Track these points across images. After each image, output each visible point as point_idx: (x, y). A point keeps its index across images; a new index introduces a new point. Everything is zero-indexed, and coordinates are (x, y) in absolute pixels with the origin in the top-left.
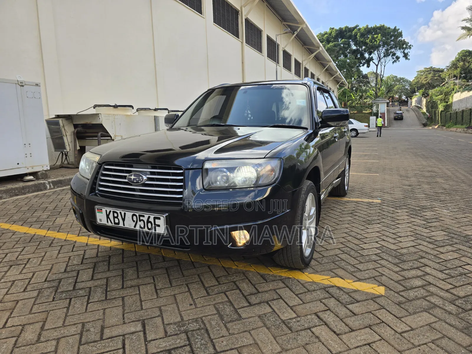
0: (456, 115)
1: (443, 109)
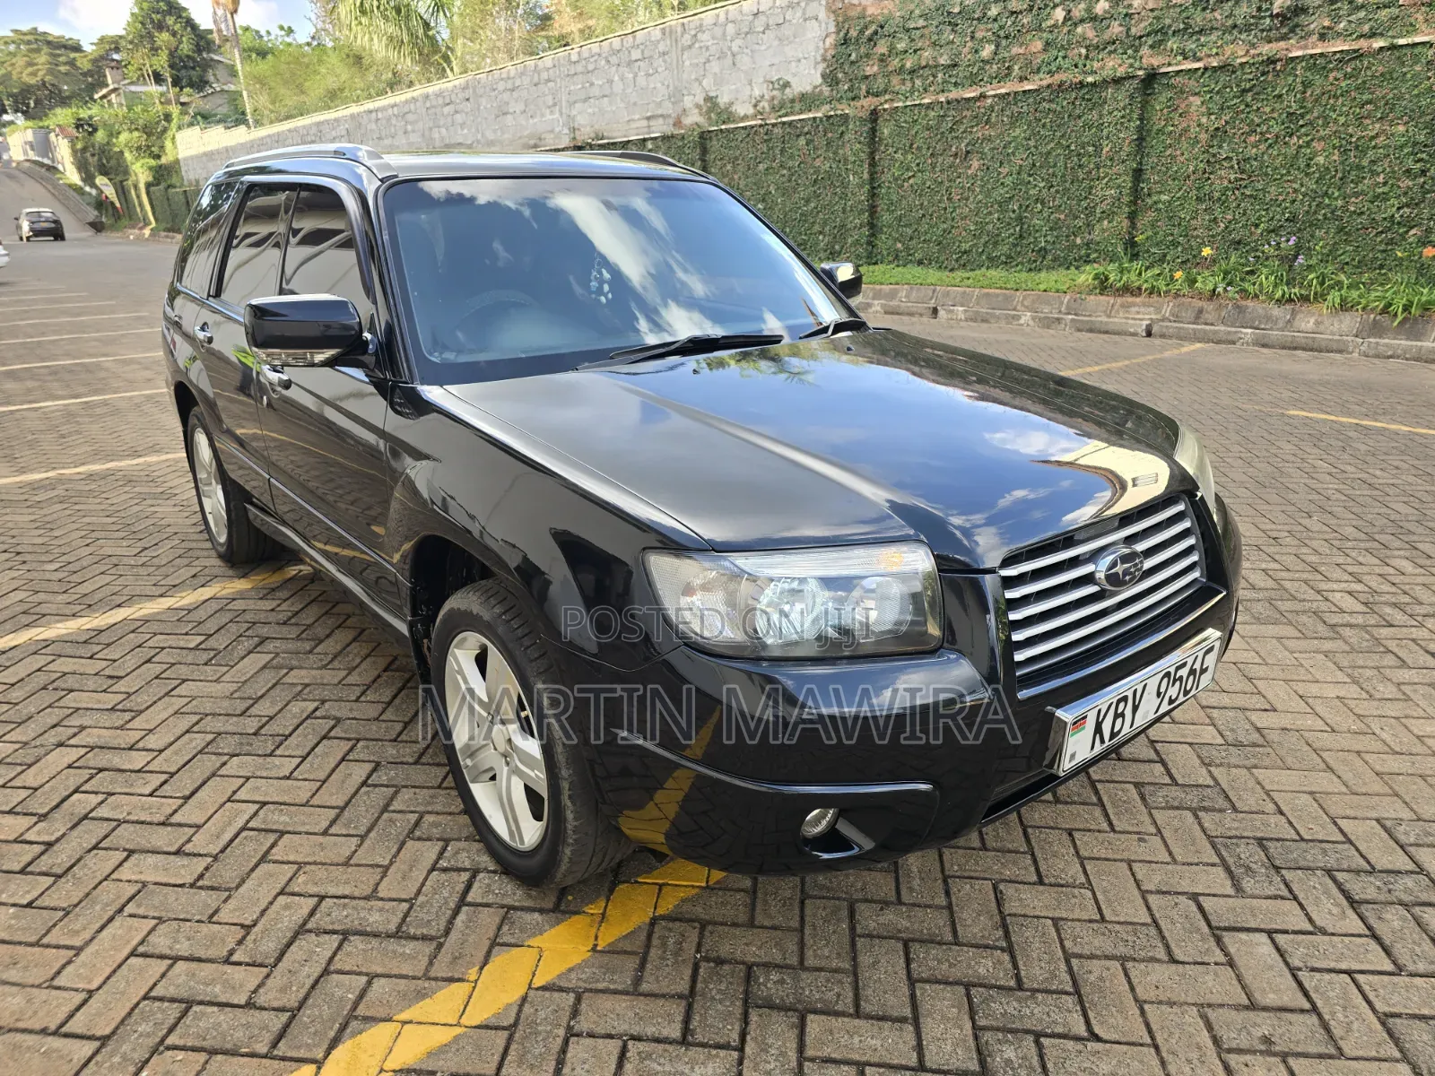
1: (150, 179)
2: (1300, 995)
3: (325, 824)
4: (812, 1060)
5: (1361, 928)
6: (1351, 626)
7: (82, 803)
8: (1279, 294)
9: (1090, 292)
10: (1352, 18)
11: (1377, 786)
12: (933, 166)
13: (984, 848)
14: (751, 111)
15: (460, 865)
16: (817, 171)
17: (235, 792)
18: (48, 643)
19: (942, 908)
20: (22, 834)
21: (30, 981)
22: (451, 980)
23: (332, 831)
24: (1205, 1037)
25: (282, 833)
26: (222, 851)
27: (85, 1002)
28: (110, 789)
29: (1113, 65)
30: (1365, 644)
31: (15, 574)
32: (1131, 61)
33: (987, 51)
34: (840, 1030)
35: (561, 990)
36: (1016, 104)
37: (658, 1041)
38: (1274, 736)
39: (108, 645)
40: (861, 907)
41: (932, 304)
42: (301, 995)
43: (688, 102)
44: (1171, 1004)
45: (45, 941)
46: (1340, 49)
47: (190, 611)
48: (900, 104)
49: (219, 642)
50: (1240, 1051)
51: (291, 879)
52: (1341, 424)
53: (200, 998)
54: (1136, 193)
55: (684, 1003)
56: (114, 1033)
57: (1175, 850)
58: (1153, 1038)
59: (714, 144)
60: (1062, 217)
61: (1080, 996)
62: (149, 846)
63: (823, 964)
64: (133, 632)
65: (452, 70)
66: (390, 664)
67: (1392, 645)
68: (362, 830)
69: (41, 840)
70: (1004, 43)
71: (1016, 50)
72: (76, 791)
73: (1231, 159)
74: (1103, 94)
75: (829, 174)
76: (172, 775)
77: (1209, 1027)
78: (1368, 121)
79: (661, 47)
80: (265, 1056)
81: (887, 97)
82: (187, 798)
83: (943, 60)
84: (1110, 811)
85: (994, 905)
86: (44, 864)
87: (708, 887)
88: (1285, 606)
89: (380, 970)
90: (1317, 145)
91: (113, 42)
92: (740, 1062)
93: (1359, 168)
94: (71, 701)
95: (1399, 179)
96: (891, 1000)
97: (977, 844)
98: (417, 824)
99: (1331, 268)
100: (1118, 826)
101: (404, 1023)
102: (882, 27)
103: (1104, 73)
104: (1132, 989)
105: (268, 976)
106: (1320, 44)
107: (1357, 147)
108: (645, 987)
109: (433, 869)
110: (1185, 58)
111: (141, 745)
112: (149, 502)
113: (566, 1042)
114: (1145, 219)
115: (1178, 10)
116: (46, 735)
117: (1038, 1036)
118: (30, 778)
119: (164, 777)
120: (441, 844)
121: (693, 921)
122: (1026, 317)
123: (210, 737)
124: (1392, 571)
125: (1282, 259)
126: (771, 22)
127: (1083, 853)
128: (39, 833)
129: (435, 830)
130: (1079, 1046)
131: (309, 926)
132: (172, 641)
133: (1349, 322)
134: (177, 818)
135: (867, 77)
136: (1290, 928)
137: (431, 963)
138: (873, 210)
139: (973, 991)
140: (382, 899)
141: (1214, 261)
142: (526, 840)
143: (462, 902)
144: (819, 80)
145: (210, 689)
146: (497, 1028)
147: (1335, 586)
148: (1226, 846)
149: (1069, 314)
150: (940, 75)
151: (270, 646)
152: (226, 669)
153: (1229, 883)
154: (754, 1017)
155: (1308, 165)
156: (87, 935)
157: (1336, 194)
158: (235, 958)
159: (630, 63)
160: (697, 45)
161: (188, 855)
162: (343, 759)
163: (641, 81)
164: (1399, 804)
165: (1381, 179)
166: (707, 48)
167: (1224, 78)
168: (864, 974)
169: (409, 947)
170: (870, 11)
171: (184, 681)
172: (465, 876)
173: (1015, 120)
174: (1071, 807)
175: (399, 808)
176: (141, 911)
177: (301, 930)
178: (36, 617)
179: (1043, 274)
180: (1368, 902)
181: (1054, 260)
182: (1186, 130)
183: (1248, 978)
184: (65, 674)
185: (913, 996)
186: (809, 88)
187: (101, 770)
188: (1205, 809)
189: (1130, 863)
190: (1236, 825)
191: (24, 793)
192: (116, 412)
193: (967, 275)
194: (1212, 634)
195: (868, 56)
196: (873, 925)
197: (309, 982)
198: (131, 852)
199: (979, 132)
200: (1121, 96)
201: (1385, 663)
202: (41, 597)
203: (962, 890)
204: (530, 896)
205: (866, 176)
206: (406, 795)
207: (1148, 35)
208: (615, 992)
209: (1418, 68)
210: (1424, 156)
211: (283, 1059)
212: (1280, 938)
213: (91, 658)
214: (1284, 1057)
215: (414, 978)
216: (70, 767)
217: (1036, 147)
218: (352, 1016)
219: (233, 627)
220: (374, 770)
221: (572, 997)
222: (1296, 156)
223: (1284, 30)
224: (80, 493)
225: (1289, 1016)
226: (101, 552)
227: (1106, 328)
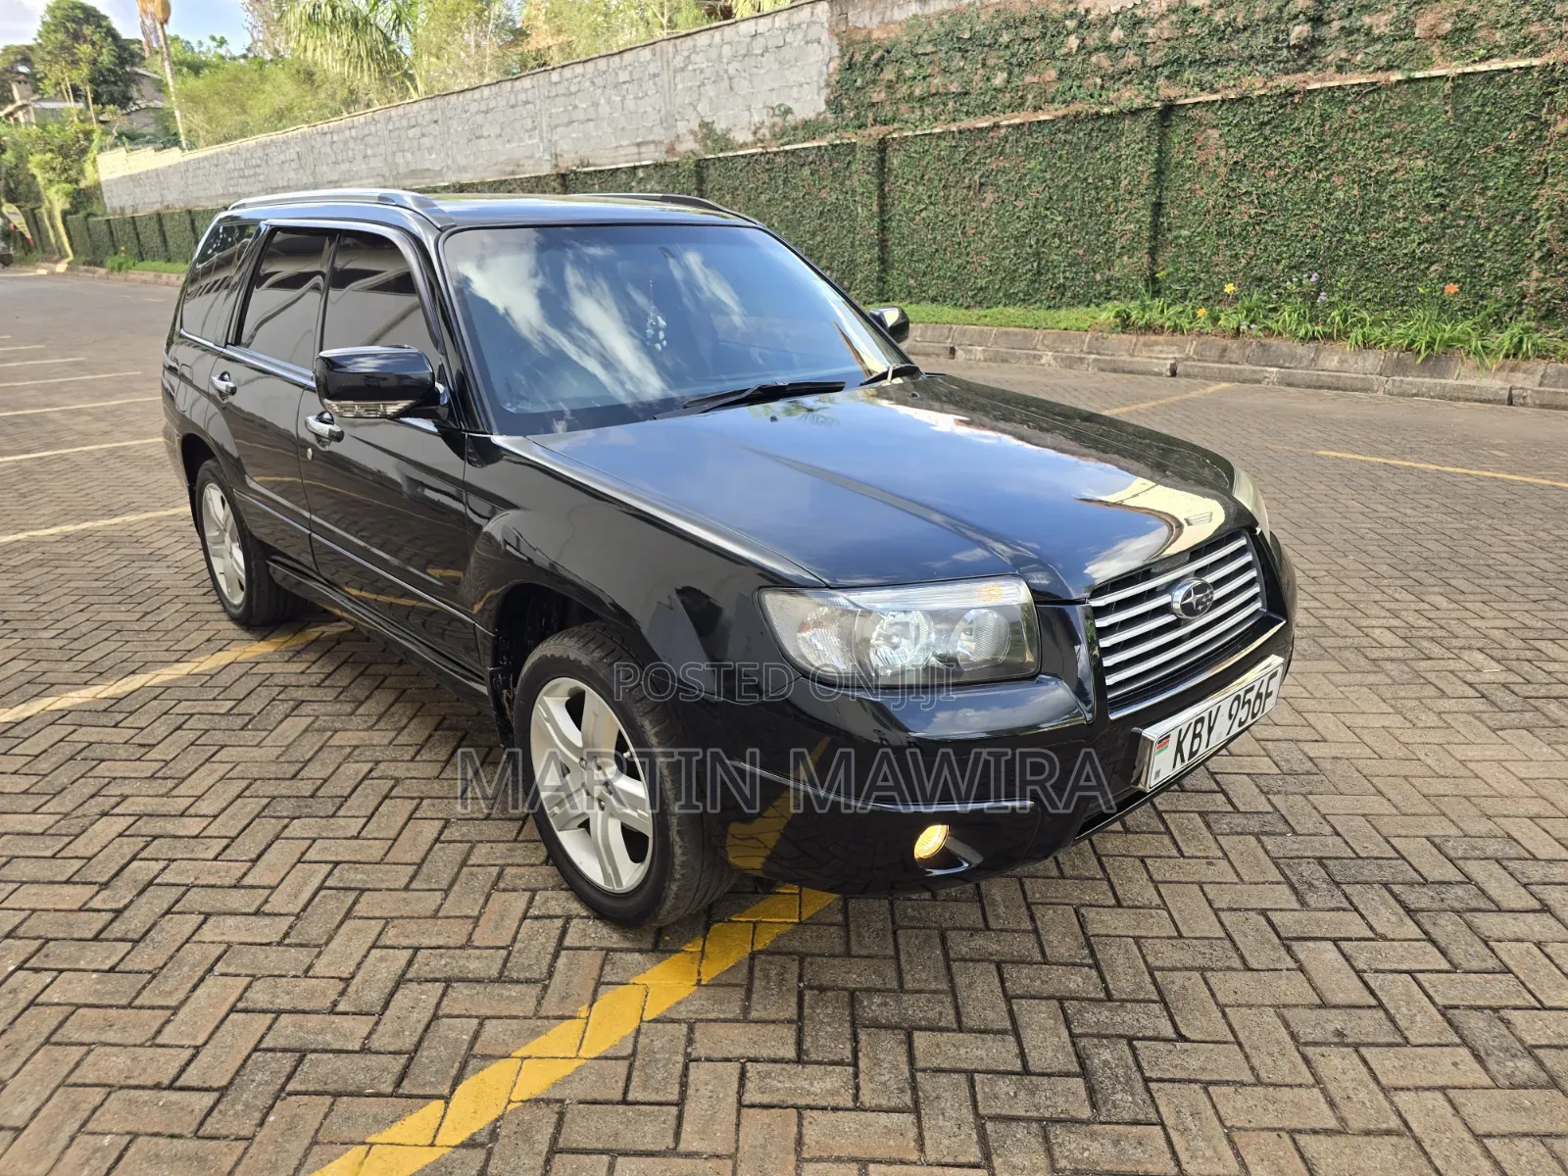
0: (135, 228)
1: (67, 206)
2: (1366, 993)
3: (404, 881)
4: (924, 1070)
5: (1417, 933)
6: (1392, 660)
7: (142, 870)
8: (1302, 333)
9: (1112, 330)
10: (1370, 50)
11: (1425, 808)
12: (946, 198)
13: (1062, 876)
14: (750, 138)
15: (552, 913)
16: (823, 203)
17: (303, 854)
18: (65, 713)
19: (1029, 932)
20: (86, 903)
21: (131, 1041)
22: (562, 1018)
23: (414, 885)
24: (1283, 1033)
25: (363, 891)
26: (304, 910)
27: (193, 1057)
28: (170, 855)
29: (1129, 96)
30: (1405, 676)
31: (10, 643)
32: (1147, 92)
33: (999, 79)
34: (946, 1043)
35: (673, 1021)
36: (1031, 135)
37: (774, 1061)
38: (1327, 765)
39: (131, 713)
40: (951, 935)
41: (948, 343)
42: (415, 1039)
43: (682, 128)
44: (1250, 1006)
45: (137, 1002)
46: (1357, 82)
47: (212, 677)
48: (910, 133)
49: (253, 706)
50: (1316, 1044)
51: (380, 934)
52: (1369, 463)
53: (313, 1047)
54: (1155, 226)
55: (794, 1026)
56: (231, 1083)
57: (1242, 872)
58: (1235, 1036)
59: (712, 173)
60: (1081, 252)
61: (1166, 1004)
62: (225, 909)
63: (921, 986)
64: (155, 698)
65: (416, 88)
66: (440, 723)
67: (1432, 677)
68: (444, 885)
69: (108, 907)
70: (1016, 70)
71: (1029, 79)
72: (134, 858)
73: (1251, 193)
74: (1120, 126)
75: (836, 206)
76: (233, 839)
77: (1287, 1025)
78: (1386, 156)
79: (652, 69)
80: (391, 1096)
81: (896, 125)
82: (254, 861)
83: (954, 88)
84: (1178, 838)
85: (1077, 927)
86: (118, 930)
87: (801, 923)
88: (1327, 642)
89: (489, 1013)
90: (1336, 180)
91: (18, 53)
92: (856, 1076)
93: (1379, 202)
94: (103, 769)
95: (1419, 215)
96: (990, 1015)
97: (1055, 873)
98: (500, 875)
99: (1353, 305)
100: (1187, 851)
101: (523, 1058)
102: (889, 52)
103: (1121, 105)
104: (1213, 995)
105: (377, 1023)
106: (1337, 76)
107: (1377, 182)
108: (754, 1015)
109: (525, 917)
110: (1202, 90)
111: (192, 811)
112: (137, 564)
113: (686, 1068)
114: (1166, 255)
115: (1193, 40)
116: (86, 805)
117: (1130, 1040)
118: (80, 847)
119: (225, 842)
120: (528, 894)
121: (791, 953)
122: (1048, 357)
123: (265, 801)
124: (1427, 606)
125: (1304, 295)
126: (770, 44)
127: (1156, 877)
128: (104, 901)
129: (519, 882)
130: (1170, 1046)
131: (409, 976)
132: (199, 707)
133: (1372, 360)
134: (247, 881)
135: (873, 105)
136: (1354, 936)
137: (539, 1003)
138: (883, 244)
139: (1066, 1004)
140: (478, 948)
141: (1237, 298)
142: (624, 883)
143: (560, 946)
144: (823, 107)
145: (256, 754)
146: (616, 1058)
147: (1374, 623)
148: (1288, 865)
149: (1090, 353)
150: (951, 104)
151: (306, 709)
152: (265, 733)
153: (1294, 898)
154: (863, 1036)
155: (1328, 200)
156: (181, 995)
157: (1357, 229)
158: (341, 1008)
159: (616, 86)
160: (690, 67)
161: (268, 915)
162: (410, 818)
163: (630, 103)
164: (1446, 823)
165: (1401, 214)
166: (702, 71)
167: (1241, 110)
168: (962, 994)
169: (514, 991)
170: (875, 35)
171: (222, 747)
172: (559, 923)
173: (1030, 151)
174: (1141, 837)
175: (479, 862)
176: (232, 970)
177: (401, 981)
178: (44, 687)
179: (1063, 312)
180: (1423, 910)
181: (1073, 297)
182: (1205, 164)
183: (1319, 982)
184: (91, 744)
185: (1011, 1012)
186: (812, 115)
187: (155, 838)
188: (1266, 833)
189: (1201, 885)
190: (1296, 846)
191: (78, 864)
192: (77, 468)
193: (983, 312)
194: (1275, 661)
195: (874, 82)
196: (964, 950)
197: (420, 1028)
198: (207, 916)
199: (993, 164)
200: (1138, 128)
201: (1426, 694)
202: (44, 666)
203: (1046, 915)
204: (627, 939)
205: (875, 208)
206: (482, 850)
207: (1164, 65)
208: (725, 1021)
209: (1435, 102)
210: (1443, 191)
211: (410, 1097)
212: (1344, 945)
213: (115, 726)
214: (1356, 1047)
215: (525, 1018)
216: (120, 835)
217: (1052, 180)
218: (469, 1055)
219: (264, 692)
220: (444, 827)
221: (684, 1028)
222: (1316, 191)
223: (1301, 62)
224: (59, 557)
225: (1359, 1012)
226: (99, 617)
227: (1130, 368)
